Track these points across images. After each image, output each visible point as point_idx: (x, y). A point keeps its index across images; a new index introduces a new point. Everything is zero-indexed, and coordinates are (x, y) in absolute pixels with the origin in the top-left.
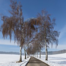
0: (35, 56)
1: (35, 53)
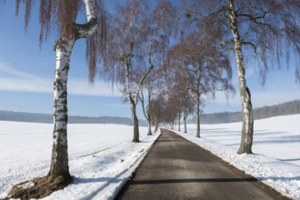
0: (176, 127)
1: (175, 116)
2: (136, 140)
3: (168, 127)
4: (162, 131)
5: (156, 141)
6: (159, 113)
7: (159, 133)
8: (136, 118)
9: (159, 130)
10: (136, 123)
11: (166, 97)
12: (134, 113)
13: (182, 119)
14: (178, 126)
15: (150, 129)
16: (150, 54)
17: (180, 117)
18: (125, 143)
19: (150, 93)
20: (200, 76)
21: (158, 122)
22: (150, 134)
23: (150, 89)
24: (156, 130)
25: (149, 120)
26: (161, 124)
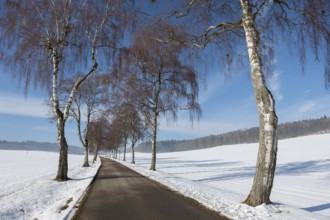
2: (63, 176)
3: (110, 155)
4: (102, 160)
5: (96, 178)
6: (100, 138)
7: (98, 164)
8: (63, 141)
9: (98, 159)
10: (64, 149)
11: (110, 119)
12: (62, 133)
13: (129, 145)
14: (122, 155)
15: (87, 158)
16: (94, 47)
17: (126, 143)
18: (41, 182)
19: (89, 111)
20: (160, 89)
21: (98, 150)
22: (86, 165)
23: (91, 105)
24: (95, 159)
25: (86, 146)
26: (100, 152)
